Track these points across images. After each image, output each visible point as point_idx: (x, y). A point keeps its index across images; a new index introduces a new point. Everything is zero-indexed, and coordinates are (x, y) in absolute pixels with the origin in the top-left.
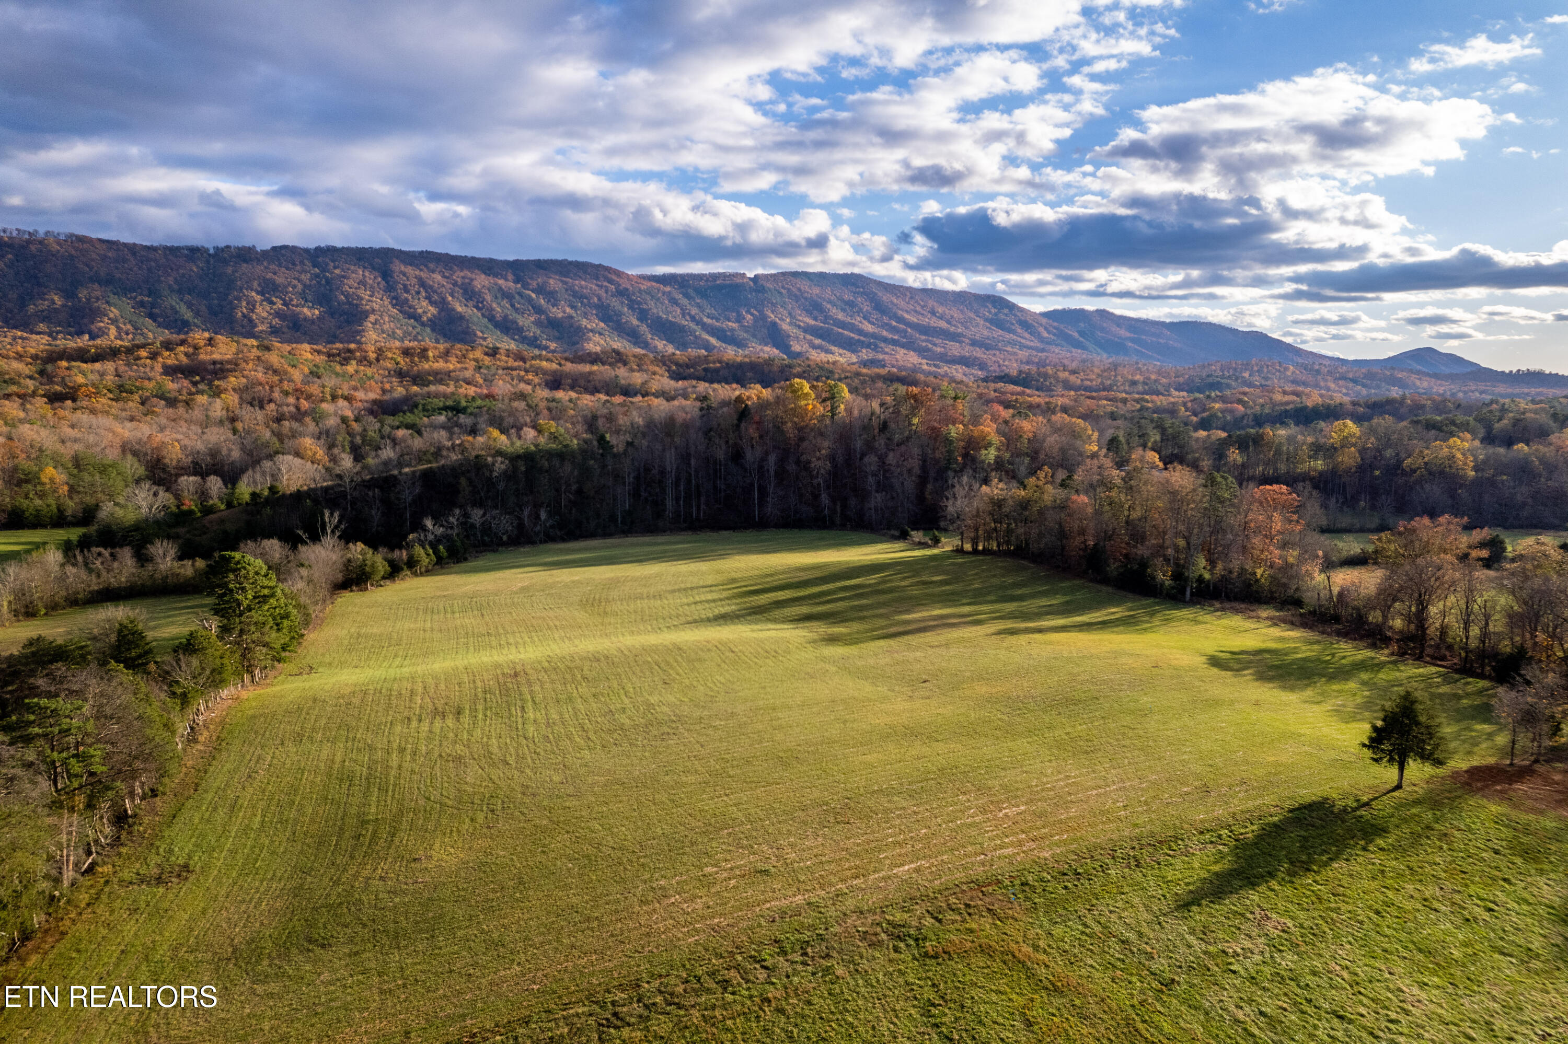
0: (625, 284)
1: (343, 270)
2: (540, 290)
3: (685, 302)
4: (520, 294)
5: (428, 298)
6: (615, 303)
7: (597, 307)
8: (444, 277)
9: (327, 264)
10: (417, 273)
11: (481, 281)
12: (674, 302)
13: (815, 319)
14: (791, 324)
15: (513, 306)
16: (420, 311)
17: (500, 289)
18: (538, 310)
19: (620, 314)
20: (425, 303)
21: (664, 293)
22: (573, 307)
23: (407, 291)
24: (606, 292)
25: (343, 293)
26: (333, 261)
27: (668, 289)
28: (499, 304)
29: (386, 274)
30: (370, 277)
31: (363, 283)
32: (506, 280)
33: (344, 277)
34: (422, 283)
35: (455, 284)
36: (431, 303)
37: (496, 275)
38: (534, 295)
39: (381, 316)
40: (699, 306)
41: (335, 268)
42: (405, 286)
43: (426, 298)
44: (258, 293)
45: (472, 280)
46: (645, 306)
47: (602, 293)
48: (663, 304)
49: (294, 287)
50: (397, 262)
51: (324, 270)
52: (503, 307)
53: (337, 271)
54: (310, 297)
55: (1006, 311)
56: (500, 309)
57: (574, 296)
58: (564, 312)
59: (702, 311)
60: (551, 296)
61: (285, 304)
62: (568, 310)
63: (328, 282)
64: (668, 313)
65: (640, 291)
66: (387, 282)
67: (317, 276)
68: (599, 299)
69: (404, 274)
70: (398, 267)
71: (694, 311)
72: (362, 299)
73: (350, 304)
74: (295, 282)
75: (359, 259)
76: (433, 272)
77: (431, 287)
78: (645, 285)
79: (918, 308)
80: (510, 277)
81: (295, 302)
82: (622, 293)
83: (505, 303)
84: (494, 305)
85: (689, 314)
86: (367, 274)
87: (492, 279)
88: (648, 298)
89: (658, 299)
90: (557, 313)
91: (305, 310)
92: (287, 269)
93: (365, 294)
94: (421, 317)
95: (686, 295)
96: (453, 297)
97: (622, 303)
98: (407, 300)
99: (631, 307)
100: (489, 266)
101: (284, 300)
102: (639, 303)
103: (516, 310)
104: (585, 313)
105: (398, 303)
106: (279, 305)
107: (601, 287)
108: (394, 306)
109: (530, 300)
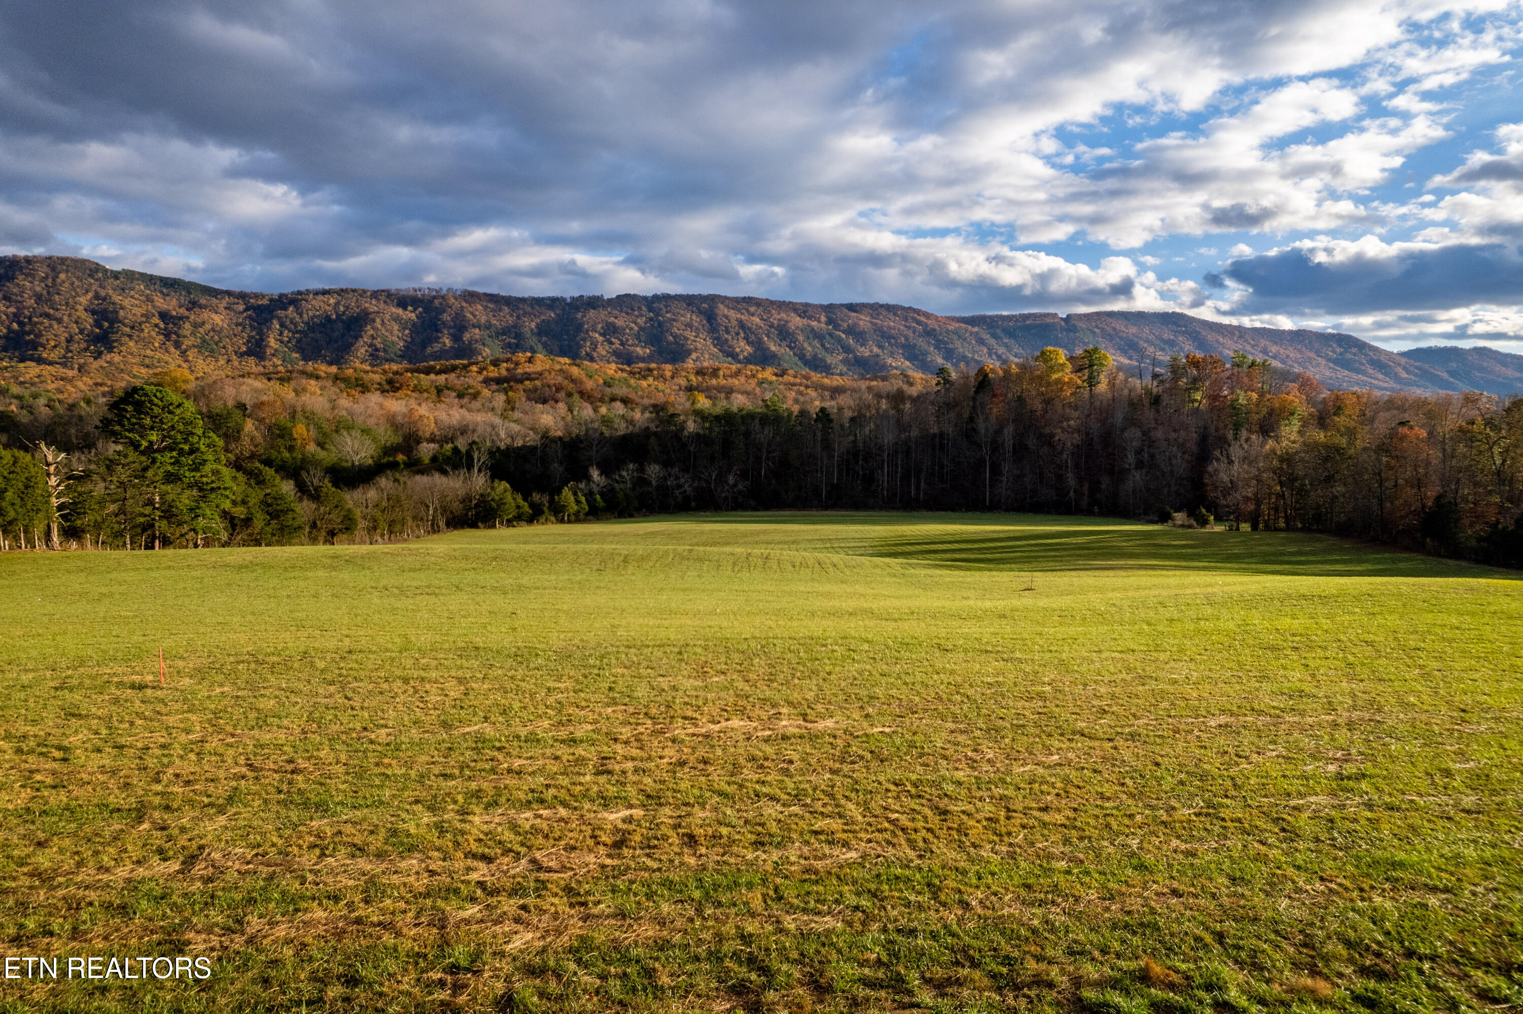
0: (932, 323)
1: (673, 314)
2: (850, 331)
3: (992, 342)
4: (831, 335)
5: (746, 338)
6: (921, 343)
7: (904, 346)
8: (762, 319)
9: (661, 309)
10: (739, 316)
11: (796, 321)
12: (982, 342)
13: (1130, 358)
15: (823, 345)
16: (737, 350)
17: (813, 330)
18: (847, 349)
19: (926, 353)
20: (742, 343)
21: (971, 333)
22: (880, 347)
23: (728, 332)
24: (914, 333)
25: (672, 334)
26: (666, 306)
27: (976, 329)
28: (810, 344)
29: (710, 317)
30: (696, 320)
31: (689, 325)
32: (819, 322)
33: (674, 320)
34: (742, 325)
35: (772, 326)
36: (748, 343)
37: (810, 318)
38: (843, 336)
39: (702, 354)
40: (1006, 346)
41: (667, 312)
42: (726, 327)
43: (745, 338)
44: (601, 334)
45: (787, 322)
46: (951, 346)
47: (910, 333)
48: (970, 343)
49: (631, 329)
50: (721, 306)
51: (658, 315)
52: (814, 347)
53: (668, 315)
54: (643, 338)
56: (810, 348)
57: (882, 337)
58: (871, 351)
59: (1010, 351)
60: (859, 335)
61: (622, 344)
62: (875, 349)
63: (660, 324)
64: (974, 352)
65: (947, 332)
66: (711, 325)
67: (651, 319)
68: (907, 339)
69: (727, 317)
70: (721, 310)
71: (1001, 350)
72: (688, 339)
73: (676, 343)
74: (633, 325)
75: (688, 305)
76: (753, 315)
77: (750, 329)
78: (953, 326)
80: (823, 319)
81: (630, 342)
82: (929, 333)
83: (816, 343)
84: (806, 345)
85: (996, 354)
86: (694, 317)
87: (805, 321)
88: (955, 337)
89: (965, 339)
90: (864, 352)
91: (638, 349)
92: (627, 314)
93: (690, 335)
94: (738, 355)
95: (994, 336)
96: (768, 337)
97: (929, 343)
98: (727, 340)
99: (937, 347)
100: (804, 310)
101: (621, 341)
102: (946, 343)
103: (826, 349)
104: (892, 353)
105: (720, 343)
106: (617, 344)
107: (909, 328)
108: (715, 346)
109: (839, 340)
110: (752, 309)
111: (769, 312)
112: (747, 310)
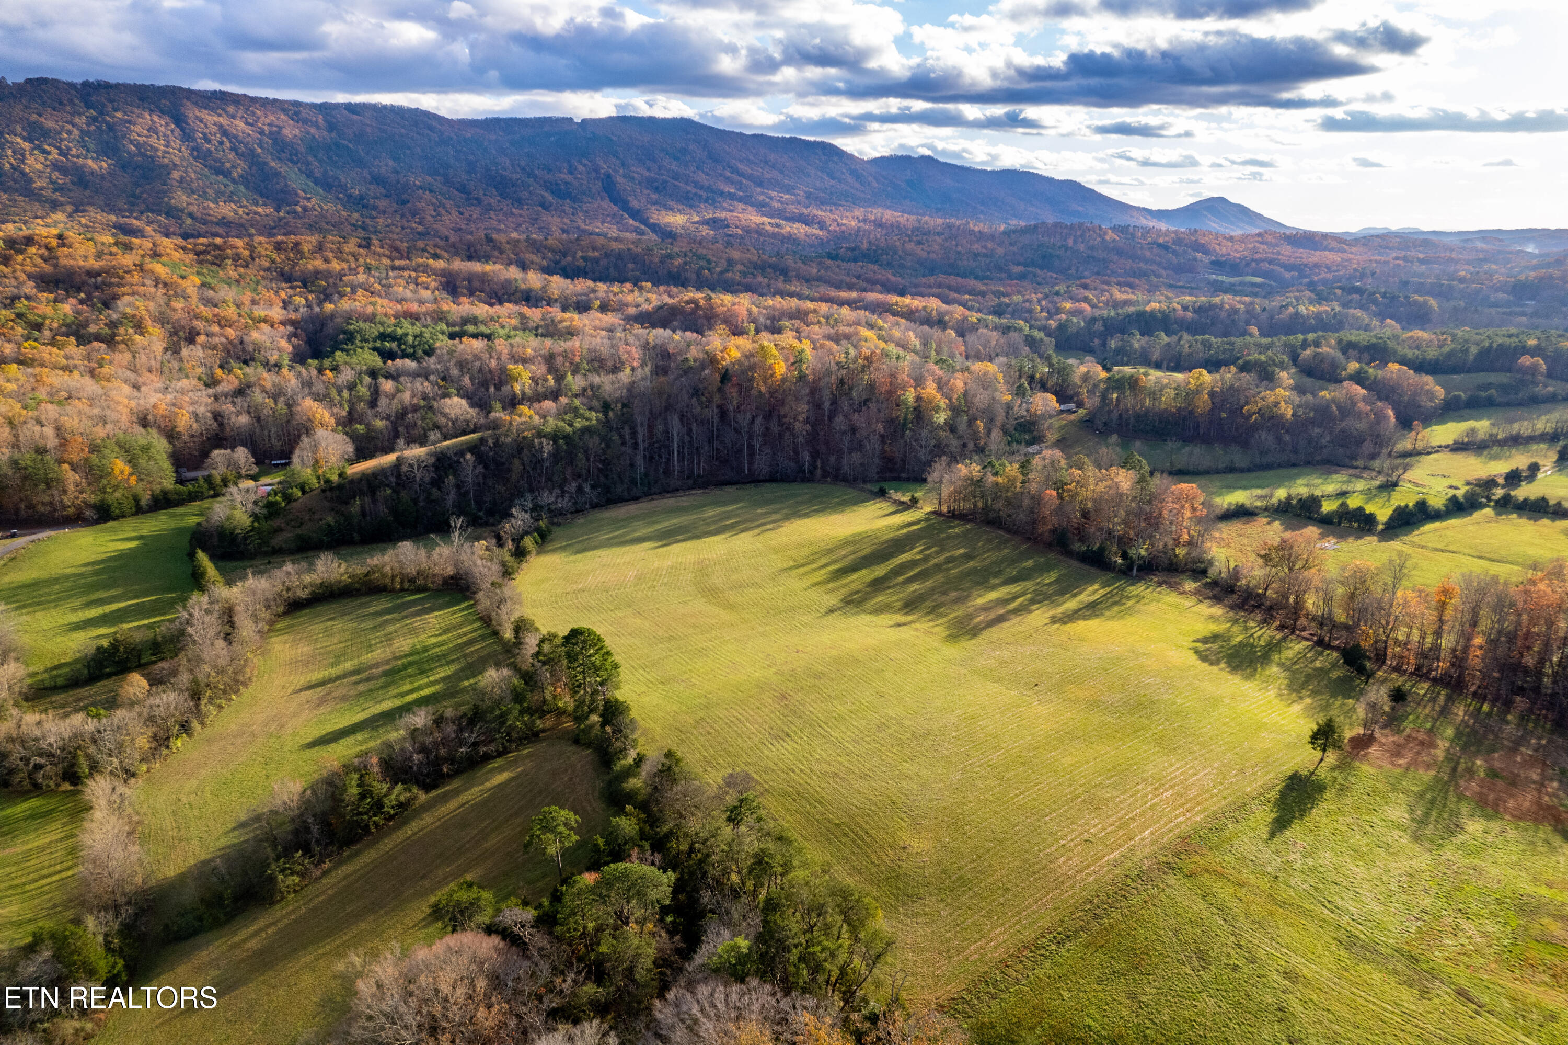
1: (125, 113)
2: (358, 140)
4: (337, 146)
5: (235, 150)
8: (247, 123)
9: (103, 106)
10: (216, 118)
11: (290, 127)
14: (624, 177)
15: (331, 159)
16: (228, 165)
17: (314, 139)
18: (359, 163)
23: (208, 141)
25: (131, 142)
26: (111, 101)
29: (179, 120)
30: (160, 122)
31: (153, 130)
32: (318, 127)
33: (129, 122)
34: (224, 132)
35: (262, 133)
36: (239, 156)
37: (305, 121)
39: (186, 172)
41: (116, 110)
42: (204, 134)
43: (232, 149)
44: (25, 139)
45: (280, 128)
47: (425, 143)
49: (69, 133)
50: (189, 104)
51: (101, 113)
53: (118, 115)
54: (92, 146)
55: (836, 158)
57: (396, 147)
58: (387, 166)
60: (369, 145)
61: (62, 154)
62: (391, 163)
63: (111, 128)
64: (496, 164)
65: (465, 140)
66: (182, 130)
67: (95, 119)
68: (422, 150)
69: (201, 120)
70: (192, 112)
72: (156, 150)
73: (143, 155)
74: (69, 126)
75: (142, 99)
76: (233, 117)
77: (235, 137)
78: (469, 133)
79: (751, 157)
80: (321, 123)
81: (74, 151)
82: (445, 142)
83: (322, 155)
84: (310, 158)
86: (156, 118)
87: (301, 127)
88: (474, 147)
89: (484, 149)
90: (380, 166)
91: (90, 162)
92: (56, 110)
93: (159, 144)
94: (230, 173)
95: (514, 144)
96: (262, 149)
97: (448, 154)
98: (210, 151)
99: (457, 159)
100: (295, 111)
101: (60, 149)
102: (465, 154)
103: (336, 164)
104: (411, 167)
105: (200, 155)
106: (55, 155)
107: (423, 135)
108: (197, 159)
109: (348, 152)
110: (231, 109)
111: (254, 114)
112: (223, 110)
